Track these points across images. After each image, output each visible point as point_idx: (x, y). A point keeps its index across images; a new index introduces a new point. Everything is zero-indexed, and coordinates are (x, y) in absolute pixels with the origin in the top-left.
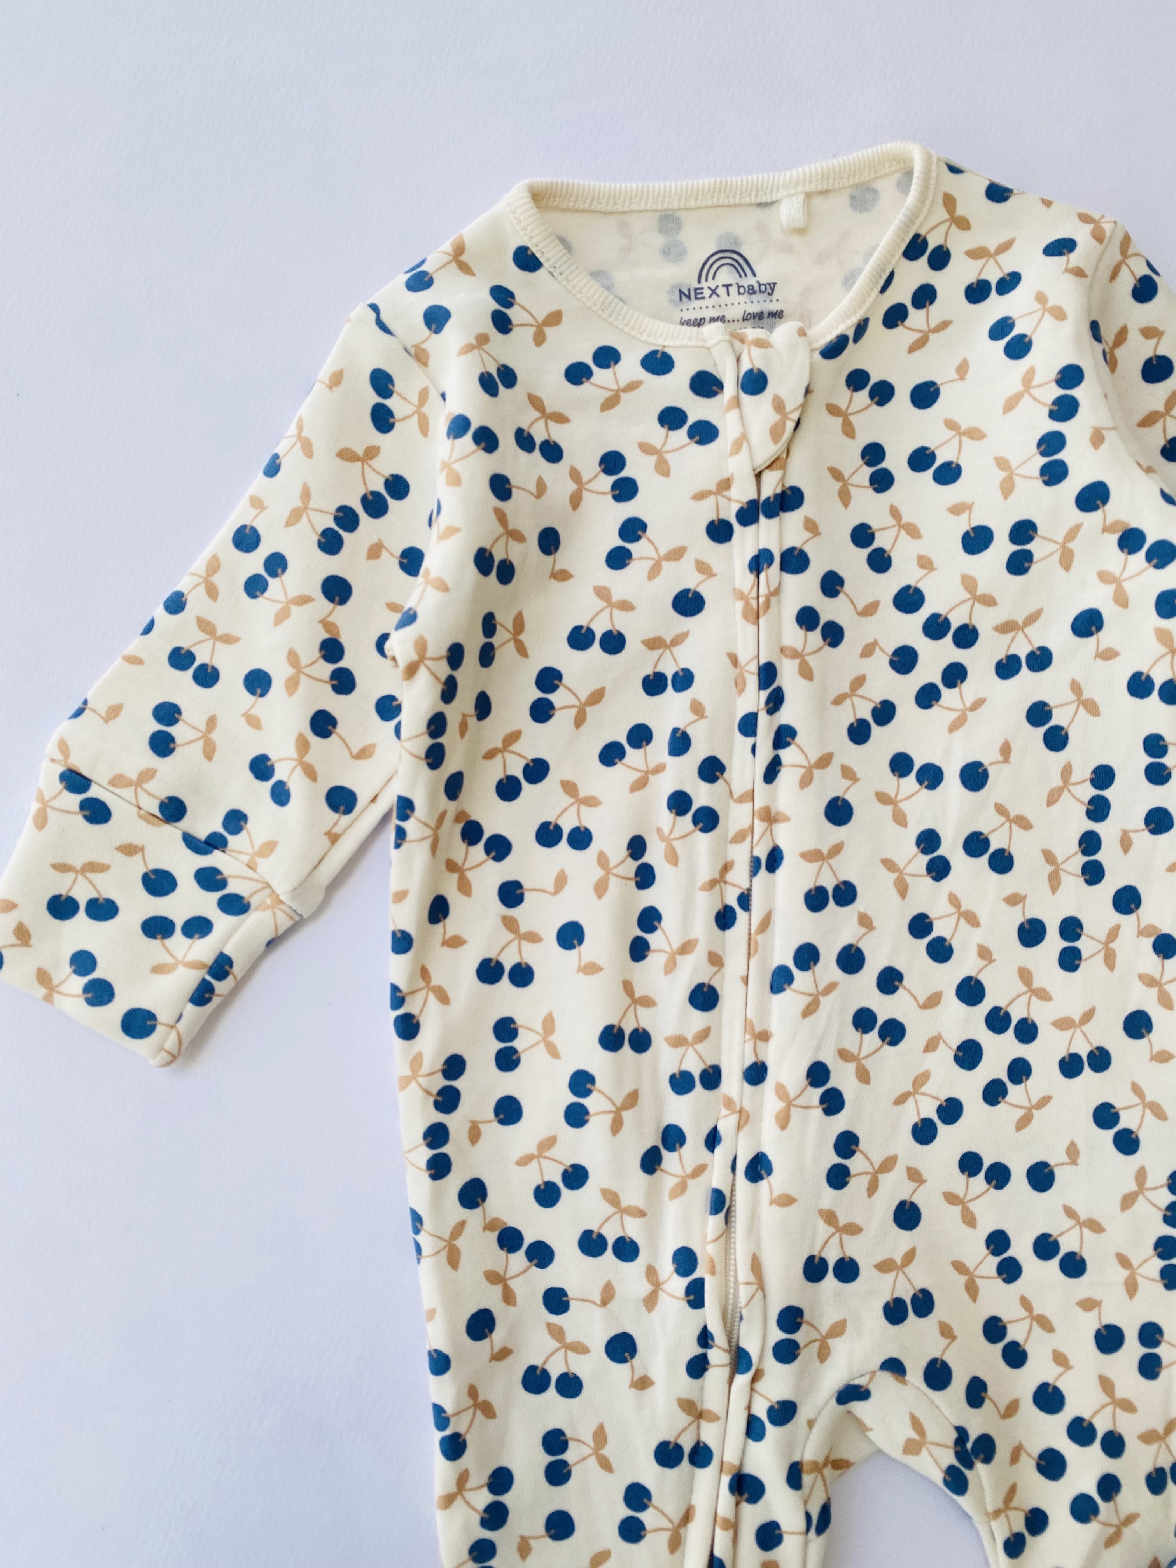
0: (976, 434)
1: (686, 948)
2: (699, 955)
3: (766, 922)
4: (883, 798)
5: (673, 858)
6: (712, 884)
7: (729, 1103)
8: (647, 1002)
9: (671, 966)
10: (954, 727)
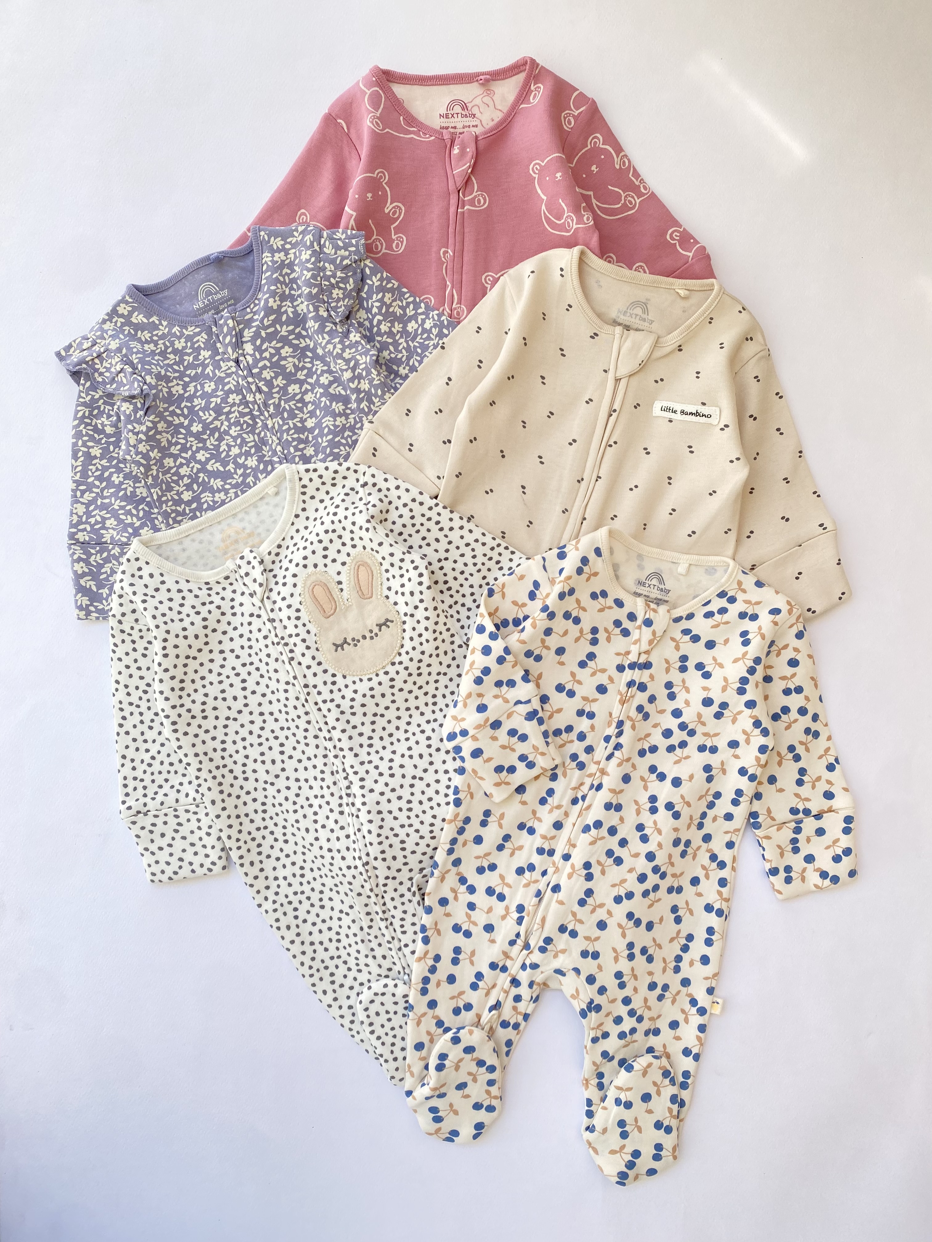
0: (721, 666)
1: (559, 807)
2: (563, 810)
3: (589, 807)
4: (642, 779)
5: (565, 775)
6: (574, 789)
7: (554, 863)
8: (540, 820)
9: (551, 811)
10: (676, 762)
